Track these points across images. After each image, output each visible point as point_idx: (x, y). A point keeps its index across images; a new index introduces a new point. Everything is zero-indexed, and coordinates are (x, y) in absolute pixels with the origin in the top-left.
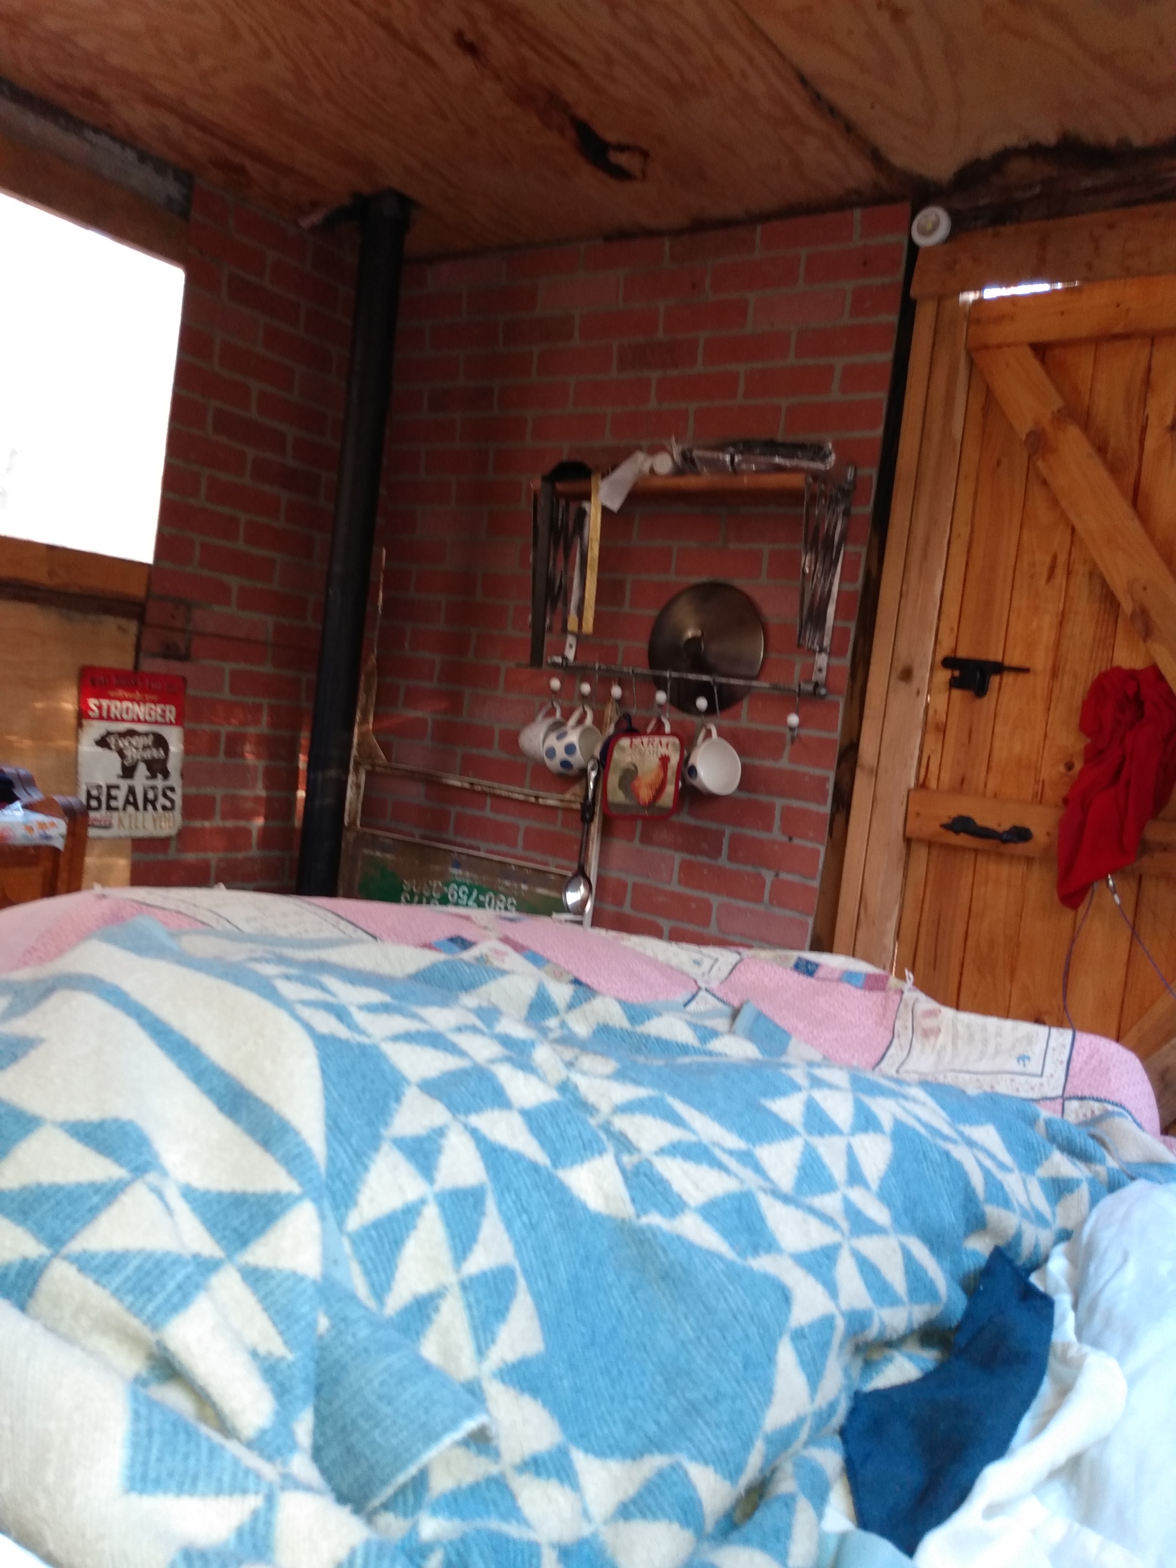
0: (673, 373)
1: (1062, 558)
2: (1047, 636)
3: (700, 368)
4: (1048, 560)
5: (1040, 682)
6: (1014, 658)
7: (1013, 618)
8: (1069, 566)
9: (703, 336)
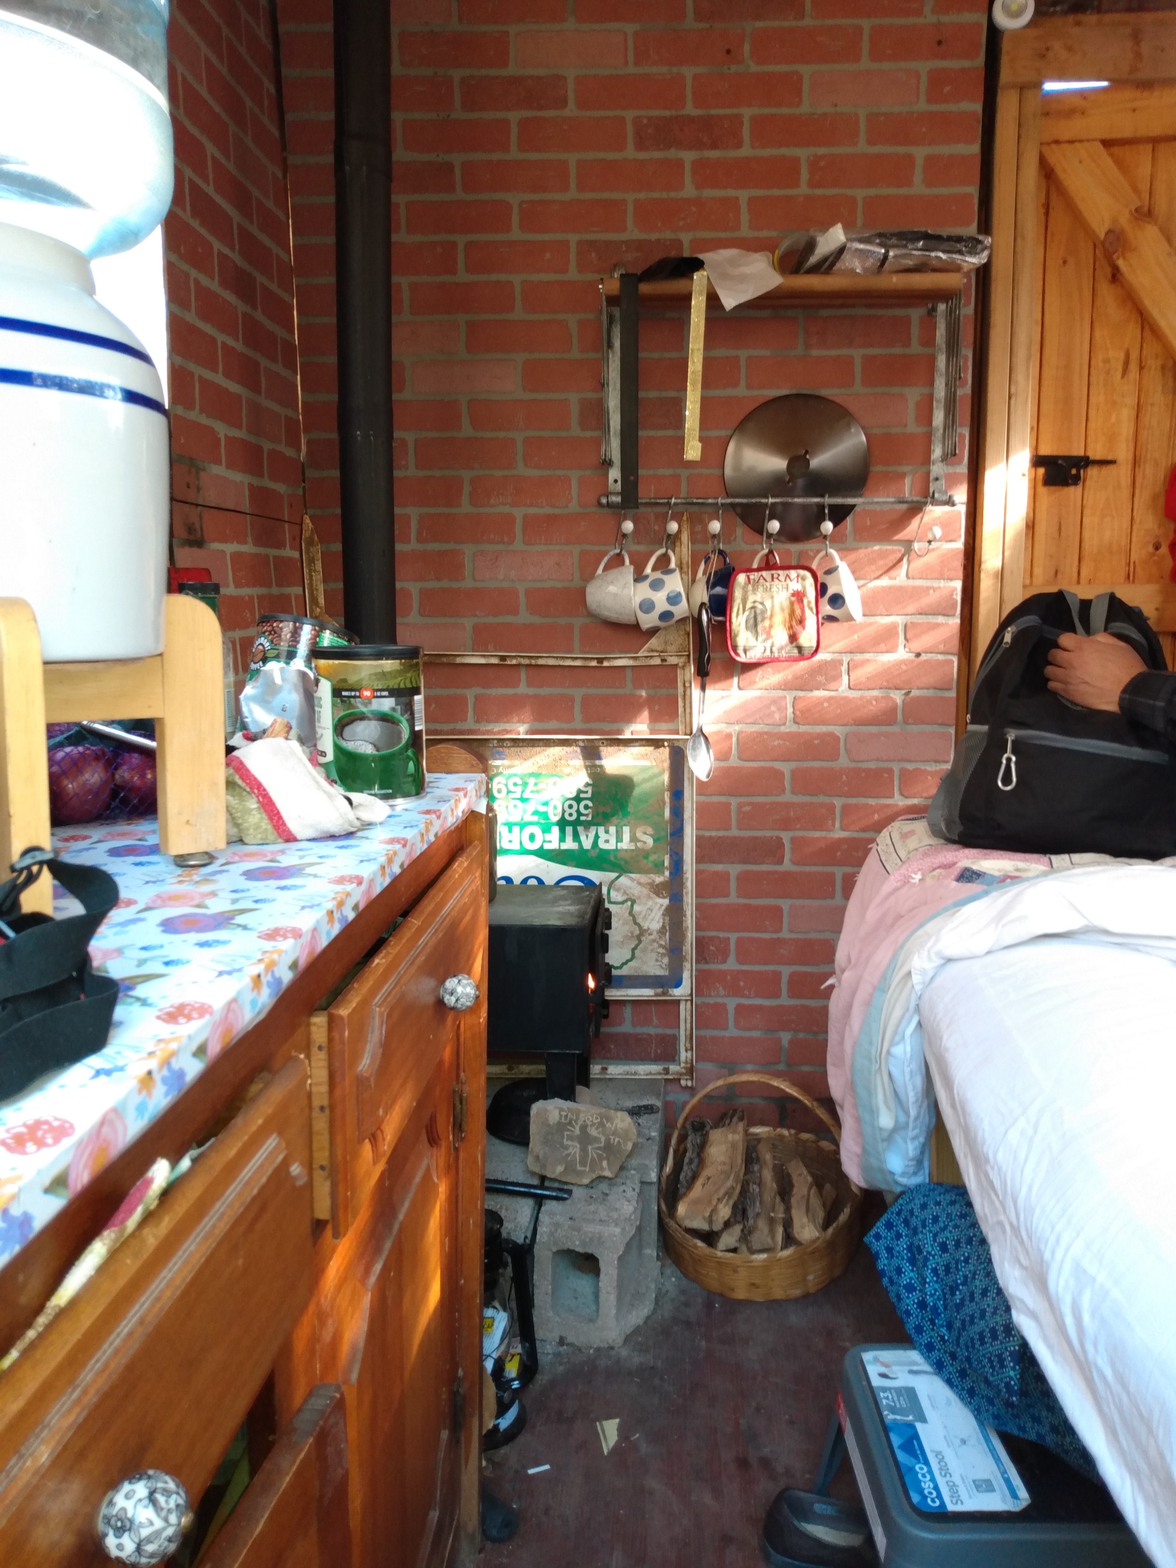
0: (713, 154)
1: (1134, 355)
2: (1126, 429)
3: (746, 151)
4: (1122, 355)
5: (1123, 472)
6: (1096, 452)
7: (1092, 412)
8: (1141, 361)
9: (747, 113)
